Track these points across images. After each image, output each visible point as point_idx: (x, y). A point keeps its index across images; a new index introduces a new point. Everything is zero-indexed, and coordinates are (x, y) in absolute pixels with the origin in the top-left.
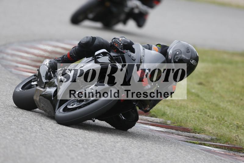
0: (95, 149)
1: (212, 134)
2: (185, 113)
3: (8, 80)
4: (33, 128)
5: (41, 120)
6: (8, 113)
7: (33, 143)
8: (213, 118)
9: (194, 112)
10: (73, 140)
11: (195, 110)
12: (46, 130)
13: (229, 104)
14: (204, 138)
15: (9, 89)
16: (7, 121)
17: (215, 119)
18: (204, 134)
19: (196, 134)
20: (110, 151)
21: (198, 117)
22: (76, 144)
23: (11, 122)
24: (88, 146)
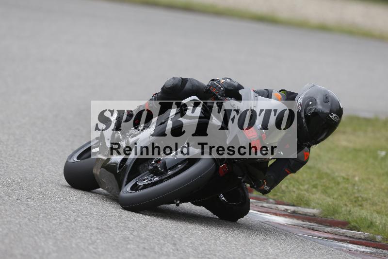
4: (163, 249)
6: (123, 225)
12: (183, 252)
16: (122, 237)
23: (128, 238)
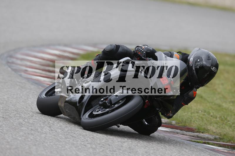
0: (103, 149)
1: (215, 134)
2: (189, 114)
3: (18, 83)
5: (50, 122)
7: (43, 143)
8: (216, 118)
9: (197, 112)
10: (82, 140)
11: (199, 111)
13: (231, 104)
14: (208, 137)
15: (19, 92)
17: (218, 119)
18: (207, 133)
19: (200, 133)
20: (117, 150)
21: (201, 118)
22: (85, 144)
24: (96, 146)
